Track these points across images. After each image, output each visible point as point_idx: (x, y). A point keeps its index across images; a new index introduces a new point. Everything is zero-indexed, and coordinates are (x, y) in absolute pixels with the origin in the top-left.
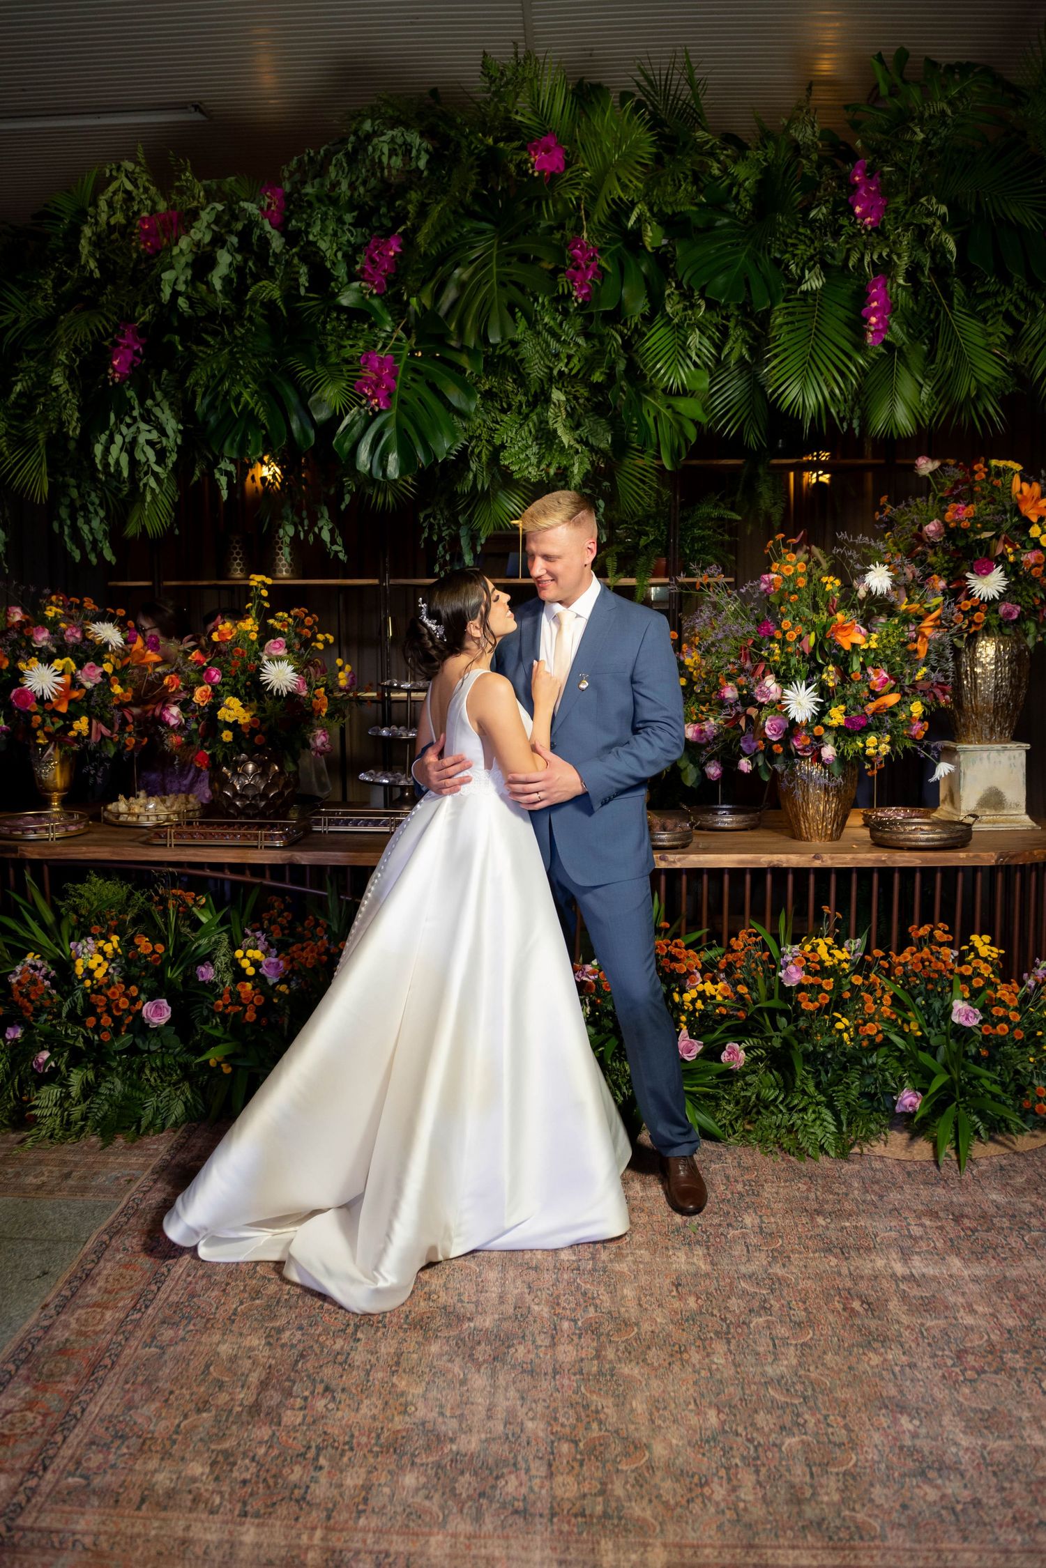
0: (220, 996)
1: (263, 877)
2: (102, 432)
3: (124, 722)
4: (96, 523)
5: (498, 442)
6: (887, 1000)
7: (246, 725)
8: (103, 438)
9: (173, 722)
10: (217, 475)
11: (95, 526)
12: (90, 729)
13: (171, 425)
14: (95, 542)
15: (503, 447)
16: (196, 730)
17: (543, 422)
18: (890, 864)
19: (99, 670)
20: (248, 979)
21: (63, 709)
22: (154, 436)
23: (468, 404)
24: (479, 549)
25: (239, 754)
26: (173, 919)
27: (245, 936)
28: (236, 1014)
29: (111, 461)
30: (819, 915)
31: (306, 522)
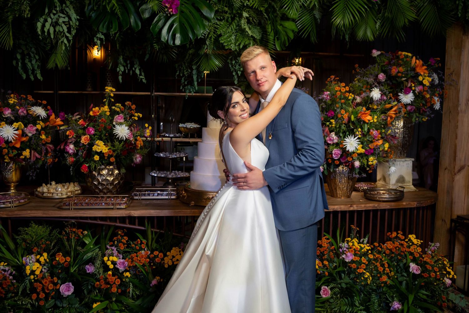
0: (98, 280)
1: (116, 222)
2: (41, 17)
3: (47, 152)
4: (34, 62)
5: (219, 33)
6: (386, 266)
7: (106, 153)
8: (42, 20)
9: (71, 151)
10: (96, 40)
11: (33, 64)
12: (31, 155)
13: (74, 16)
14: (33, 70)
15: (220, 35)
16: (82, 155)
17: (239, 26)
18: (378, 208)
19: (35, 128)
20: (109, 270)
21: (18, 146)
22: (66, 19)
23: (210, 14)
24: (200, 80)
25: (101, 166)
26: (73, 244)
27: (107, 249)
28: (107, 289)
29: (46, 30)
30: (350, 229)
31: (129, 66)
